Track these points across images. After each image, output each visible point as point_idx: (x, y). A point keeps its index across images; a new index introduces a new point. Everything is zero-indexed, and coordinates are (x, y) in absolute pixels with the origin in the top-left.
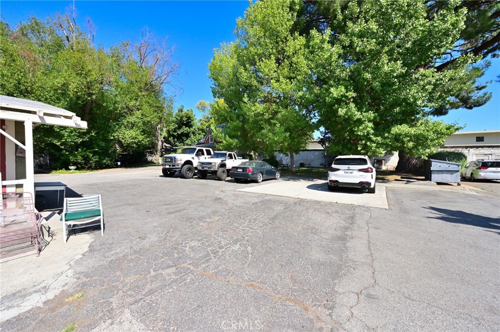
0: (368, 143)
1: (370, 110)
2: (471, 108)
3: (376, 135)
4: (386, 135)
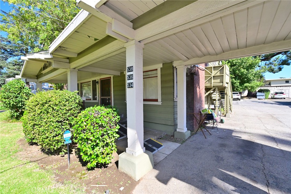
0: (238, 88)
1: (238, 80)
2: (274, 73)
3: (240, 86)
4: (243, 86)
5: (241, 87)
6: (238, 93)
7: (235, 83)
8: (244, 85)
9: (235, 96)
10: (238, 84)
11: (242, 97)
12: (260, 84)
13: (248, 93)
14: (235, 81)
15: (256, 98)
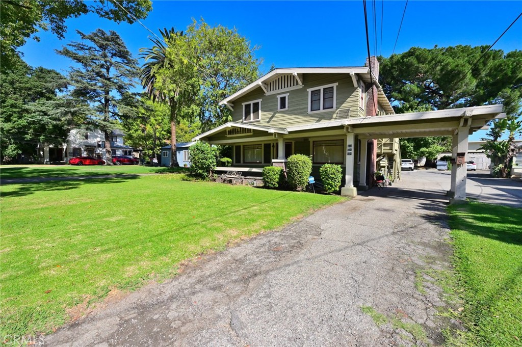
0: (411, 154)
1: (413, 143)
3: (414, 151)
5: (415, 153)
6: (410, 161)
7: (408, 147)
8: (419, 150)
9: (407, 165)
10: (412, 148)
11: (416, 167)
12: (441, 149)
13: (426, 162)
14: (408, 145)
15: (436, 168)
